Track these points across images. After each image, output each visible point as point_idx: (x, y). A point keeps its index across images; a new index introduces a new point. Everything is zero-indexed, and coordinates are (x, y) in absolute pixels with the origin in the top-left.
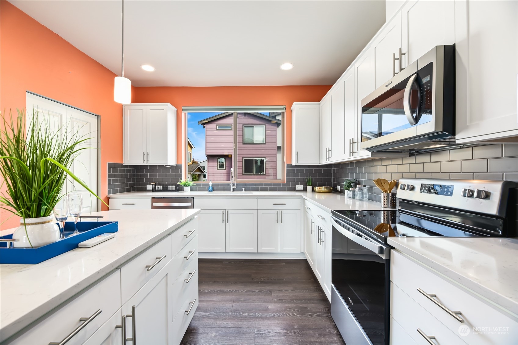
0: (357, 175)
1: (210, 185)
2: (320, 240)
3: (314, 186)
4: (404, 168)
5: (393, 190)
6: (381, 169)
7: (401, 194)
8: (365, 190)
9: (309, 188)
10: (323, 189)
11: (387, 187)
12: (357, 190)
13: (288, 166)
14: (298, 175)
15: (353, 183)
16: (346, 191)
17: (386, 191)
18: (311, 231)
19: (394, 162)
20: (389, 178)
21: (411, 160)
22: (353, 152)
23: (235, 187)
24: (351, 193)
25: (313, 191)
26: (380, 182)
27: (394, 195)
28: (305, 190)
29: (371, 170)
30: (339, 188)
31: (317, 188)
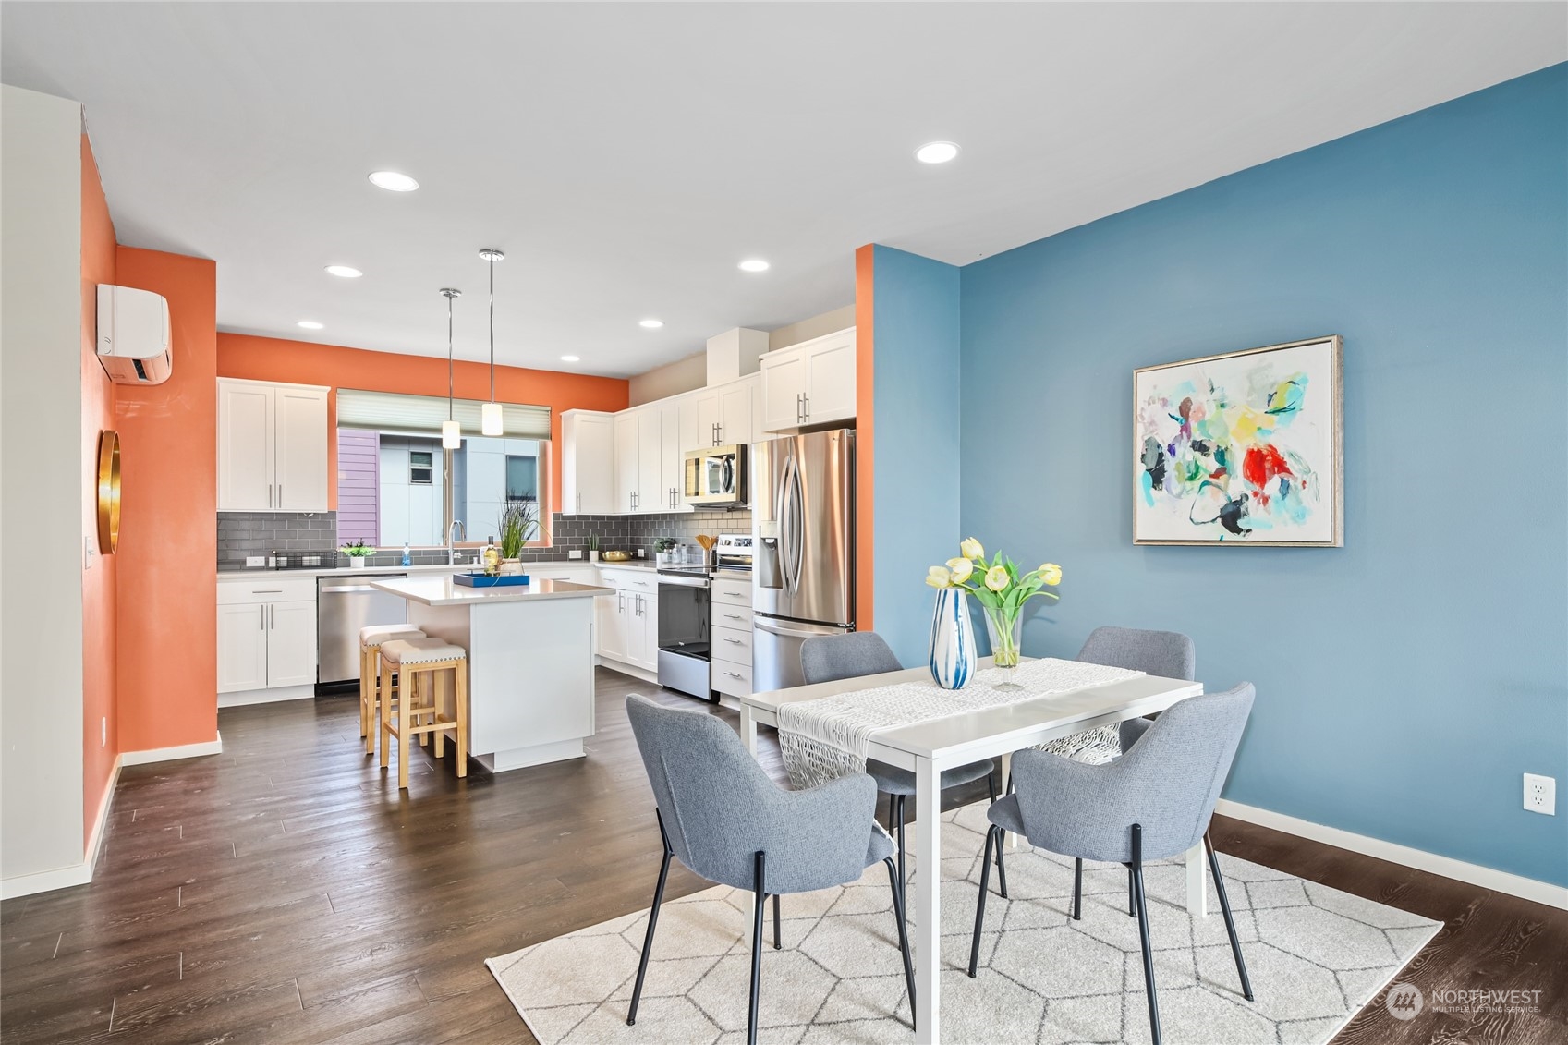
0: (673, 532)
1: (407, 553)
2: (639, 612)
3: (601, 551)
4: (723, 524)
5: (714, 548)
6: (702, 524)
7: (721, 550)
8: (684, 550)
9: (594, 554)
10: (618, 554)
11: (708, 544)
12: (675, 550)
13: (557, 516)
14: (572, 533)
15: (666, 542)
16: (658, 554)
17: (707, 549)
18: (620, 608)
19: (715, 517)
20: (710, 535)
21: (729, 515)
22: (675, 504)
23: (459, 555)
24: (667, 555)
25: (601, 559)
26: (701, 539)
27: (715, 552)
28: (586, 558)
29: (691, 524)
30: (641, 552)
31: (607, 553)
